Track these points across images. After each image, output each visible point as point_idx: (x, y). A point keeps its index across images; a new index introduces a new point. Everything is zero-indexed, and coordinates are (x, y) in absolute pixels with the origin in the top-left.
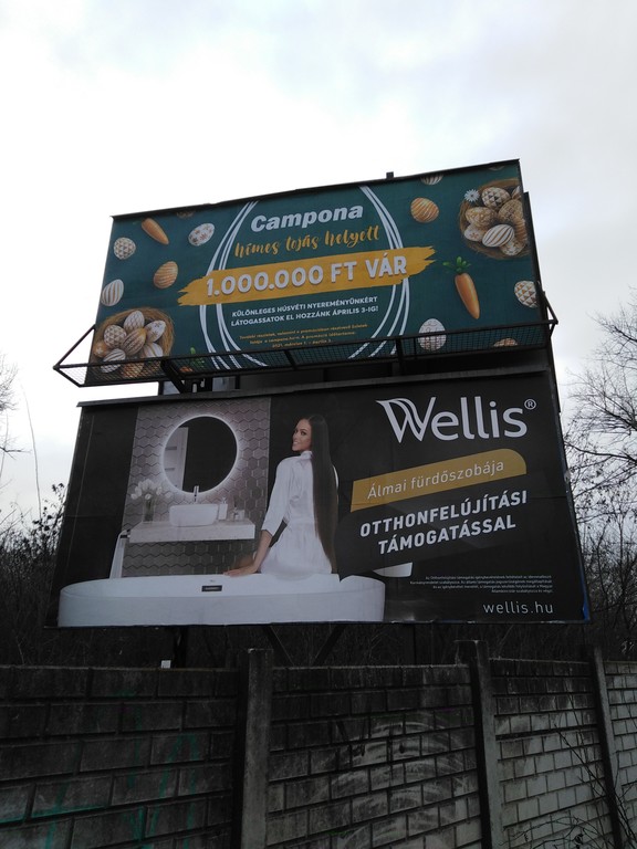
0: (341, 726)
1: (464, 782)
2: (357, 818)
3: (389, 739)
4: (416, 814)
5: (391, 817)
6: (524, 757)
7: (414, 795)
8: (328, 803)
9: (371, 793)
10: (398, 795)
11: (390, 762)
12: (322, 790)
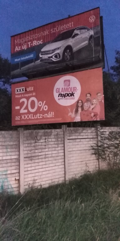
0: (36, 137)
1: (60, 145)
2: (39, 148)
3: (45, 139)
4: (50, 149)
5: (45, 148)
6: (75, 142)
7: (50, 146)
8: (34, 146)
9: (41, 145)
10: (47, 146)
11: (46, 142)
12: (33, 145)
